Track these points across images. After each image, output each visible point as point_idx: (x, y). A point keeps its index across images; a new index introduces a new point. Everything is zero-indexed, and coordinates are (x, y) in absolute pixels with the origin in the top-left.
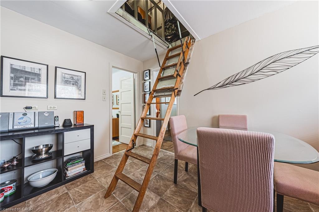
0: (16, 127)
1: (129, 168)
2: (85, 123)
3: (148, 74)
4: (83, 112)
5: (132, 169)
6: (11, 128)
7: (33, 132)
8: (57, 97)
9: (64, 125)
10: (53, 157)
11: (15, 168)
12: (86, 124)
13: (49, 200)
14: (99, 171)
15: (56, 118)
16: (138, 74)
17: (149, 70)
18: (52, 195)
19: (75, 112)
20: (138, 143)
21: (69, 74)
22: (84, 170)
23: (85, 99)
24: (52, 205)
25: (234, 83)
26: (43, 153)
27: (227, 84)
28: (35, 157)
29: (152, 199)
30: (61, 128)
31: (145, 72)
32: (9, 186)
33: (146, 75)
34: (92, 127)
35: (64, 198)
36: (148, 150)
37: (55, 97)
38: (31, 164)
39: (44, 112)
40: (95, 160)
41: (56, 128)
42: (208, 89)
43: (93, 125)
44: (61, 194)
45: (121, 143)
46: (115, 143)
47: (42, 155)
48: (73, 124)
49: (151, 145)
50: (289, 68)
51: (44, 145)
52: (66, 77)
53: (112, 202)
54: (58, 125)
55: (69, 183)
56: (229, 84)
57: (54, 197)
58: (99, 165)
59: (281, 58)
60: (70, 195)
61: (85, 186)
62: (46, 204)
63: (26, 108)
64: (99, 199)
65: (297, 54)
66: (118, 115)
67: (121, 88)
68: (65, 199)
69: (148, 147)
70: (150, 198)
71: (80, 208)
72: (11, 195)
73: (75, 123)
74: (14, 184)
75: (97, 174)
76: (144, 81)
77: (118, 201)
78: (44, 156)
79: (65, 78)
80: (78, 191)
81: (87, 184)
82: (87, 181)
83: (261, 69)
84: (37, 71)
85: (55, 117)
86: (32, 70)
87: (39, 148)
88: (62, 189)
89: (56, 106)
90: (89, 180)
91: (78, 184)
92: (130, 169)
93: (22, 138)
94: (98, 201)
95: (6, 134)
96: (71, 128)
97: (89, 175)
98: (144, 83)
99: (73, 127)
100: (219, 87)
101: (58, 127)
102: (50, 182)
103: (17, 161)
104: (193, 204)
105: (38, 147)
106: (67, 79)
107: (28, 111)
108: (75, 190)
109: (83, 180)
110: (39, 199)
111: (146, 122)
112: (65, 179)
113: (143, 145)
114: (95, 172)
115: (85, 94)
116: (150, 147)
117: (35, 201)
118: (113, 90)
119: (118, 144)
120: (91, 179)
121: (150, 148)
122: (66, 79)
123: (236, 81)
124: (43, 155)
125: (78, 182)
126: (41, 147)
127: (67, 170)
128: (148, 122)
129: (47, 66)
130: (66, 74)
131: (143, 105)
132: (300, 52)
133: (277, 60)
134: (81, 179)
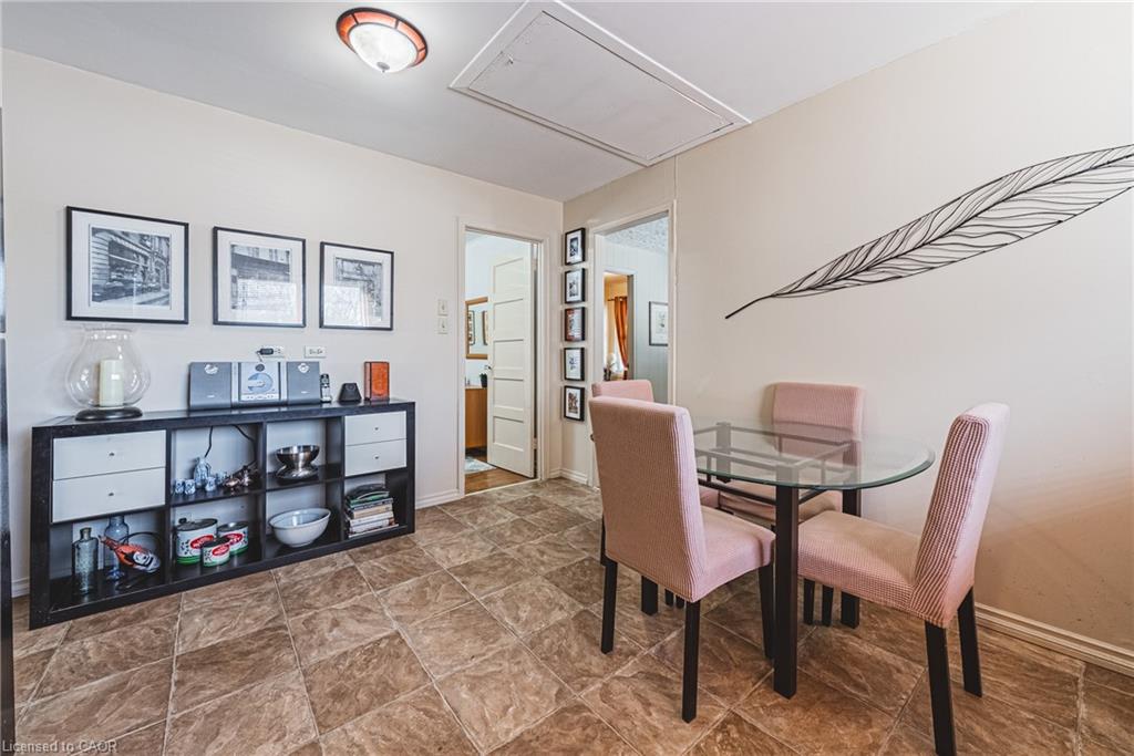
0: (244, 398)
1: (508, 533)
2: (391, 396)
3: (578, 244)
4: (386, 365)
5: (518, 537)
6: (235, 399)
7: (276, 410)
8: (325, 324)
9: (341, 400)
10: (320, 479)
11: (246, 491)
12: (394, 399)
13: (316, 574)
14: (428, 530)
15: (324, 379)
16: (545, 246)
17: (583, 231)
18: (320, 567)
19: (368, 365)
20: (546, 470)
21: (351, 261)
22: (390, 524)
23: (390, 329)
24: (324, 585)
25: (863, 277)
26: (300, 464)
27: (837, 280)
28: (283, 473)
29: (561, 608)
30: (335, 405)
31: (570, 236)
32: (236, 532)
33: (572, 247)
34: (409, 408)
35: (347, 575)
36: (574, 494)
37: (321, 325)
38: (277, 486)
39: (299, 363)
40: (418, 505)
41: (325, 406)
42: (772, 296)
43: (414, 403)
44: (341, 568)
45: (491, 467)
46: (476, 465)
47: (298, 468)
48: (363, 398)
49: (584, 481)
50: (1060, 222)
51: (299, 447)
52: (345, 269)
53: (457, 598)
54: (328, 399)
55: (357, 549)
56: (845, 279)
57: (325, 570)
58: (427, 518)
59: (1034, 185)
60: (362, 572)
61: (394, 560)
62: (311, 582)
63: (262, 352)
64: (428, 589)
65: (1096, 168)
66: (484, 378)
67: (494, 291)
68: (350, 577)
69: (576, 484)
70: (557, 604)
71: (386, 600)
72: (240, 554)
73: (368, 396)
74: (245, 529)
75: (422, 536)
76: (568, 268)
77: (473, 598)
78: (301, 473)
79: (343, 271)
80: (379, 568)
81: (398, 556)
82: (398, 550)
83: (959, 226)
84: (281, 259)
85: (322, 376)
86: (271, 256)
87: (291, 452)
88: (342, 559)
89: (323, 349)
90: (405, 548)
91: (378, 552)
92: (510, 536)
93: (261, 424)
94: (425, 592)
95: (227, 413)
96: (361, 407)
97: (403, 537)
98: (566, 273)
99: (362, 404)
100: (809, 288)
101: (329, 402)
102: (316, 537)
103: (250, 477)
104: (674, 635)
105: (288, 449)
106: (348, 273)
107: (265, 359)
108: (371, 564)
109: (388, 547)
110: (297, 570)
111: (570, 404)
112: (347, 538)
113: (561, 478)
114: (417, 532)
115: (392, 314)
116: (583, 485)
117: (288, 573)
118: (468, 299)
119: (482, 469)
120: (407, 546)
121: (582, 489)
122: (345, 275)
123: (867, 269)
124: (300, 470)
125: (375, 549)
126: (295, 450)
127: (351, 515)
128: (578, 405)
129: (304, 241)
130: (346, 260)
131: (562, 346)
132: (1104, 160)
133: (1020, 190)
134: (384, 544)
